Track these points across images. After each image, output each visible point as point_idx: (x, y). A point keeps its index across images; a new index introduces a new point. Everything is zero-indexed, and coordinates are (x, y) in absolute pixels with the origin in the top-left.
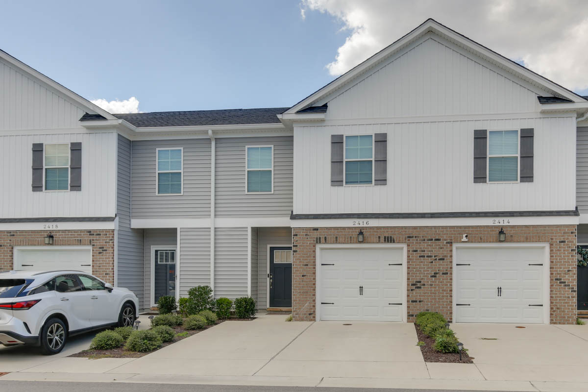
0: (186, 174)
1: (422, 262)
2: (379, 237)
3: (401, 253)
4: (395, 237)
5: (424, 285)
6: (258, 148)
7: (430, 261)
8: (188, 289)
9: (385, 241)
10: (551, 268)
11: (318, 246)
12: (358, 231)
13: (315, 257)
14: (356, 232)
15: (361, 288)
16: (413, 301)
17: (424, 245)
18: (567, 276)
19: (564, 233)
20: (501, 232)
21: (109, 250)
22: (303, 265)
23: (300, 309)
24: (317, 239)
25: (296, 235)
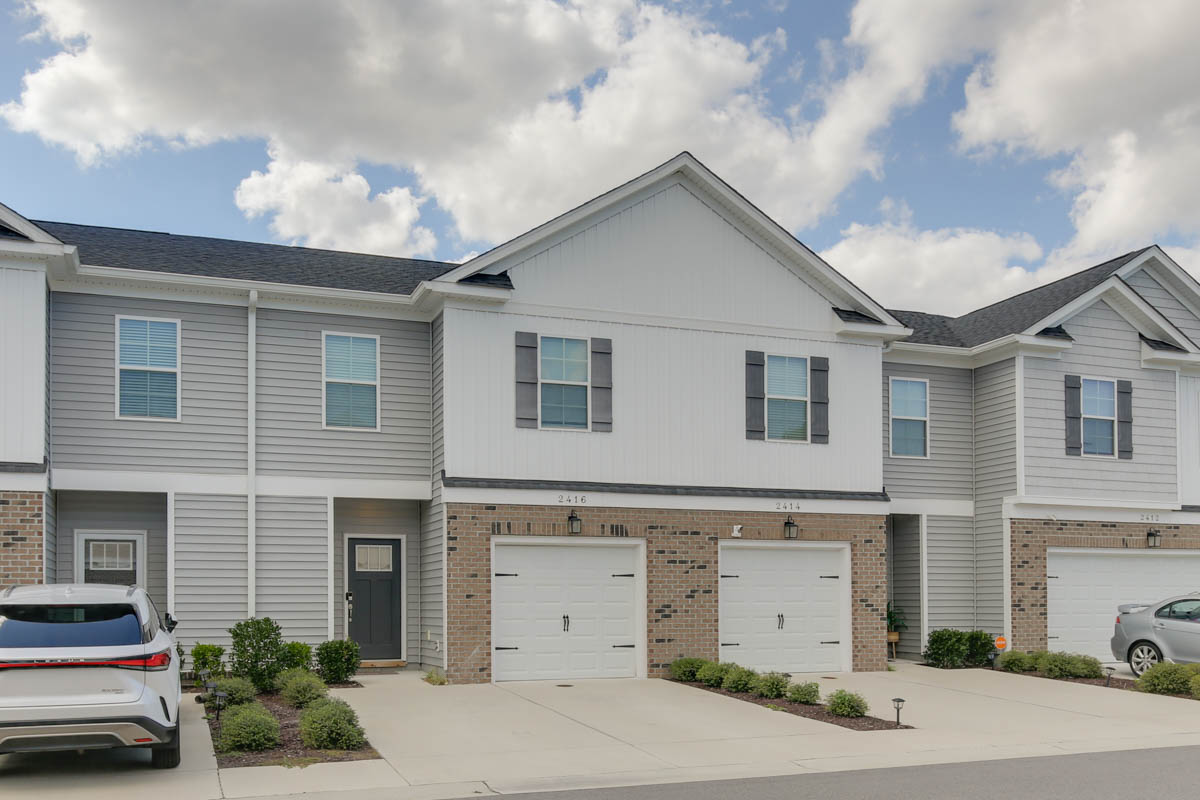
0: (187, 377)
1: (671, 571)
2: (603, 526)
3: (635, 555)
4: (628, 526)
5: (675, 611)
6: (349, 337)
7: (684, 570)
9: (612, 532)
10: (853, 583)
11: (495, 540)
12: (567, 513)
13: (489, 560)
14: (564, 515)
15: (565, 618)
16: (658, 641)
17: (675, 542)
18: (875, 595)
19: (871, 528)
20: (788, 524)
21: (31, 539)
22: (468, 576)
23: (462, 660)
24: (493, 525)
25: (455, 518)
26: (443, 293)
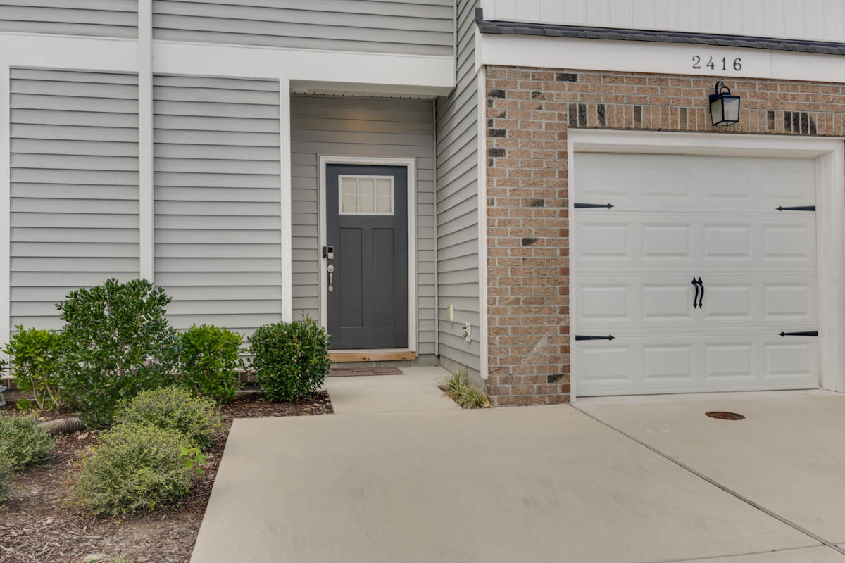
2: (771, 115)
3: (824, 171)
4: (815, 116)
8: (62, 296)
9: (788, 126)
11: (576, 139)
12: (707, 89)
13: (564, 174)
14: (700, 93)
15: (697, 283)
22: (526, 203)
23: (516, 360)
24: (572, 109)
25: (501, 94)
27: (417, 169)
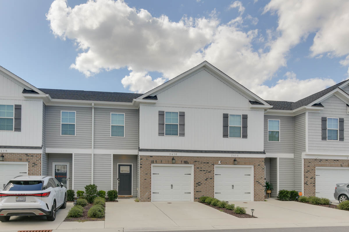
0: (77, 125)
1: (201, 173)
2: (182, 161)
3: (191, 169)
4: (189, 161)
5: (202, 184)
6: (117, 114)
7: (205, 173)
9: (184, 163)
10: (254, 177)
11: (152, 165)
12: (172, 158)
13: (151, 170)
14: (171, 158)
15: (172, 185)
16: (197, 192)
17: (202, 165)
18: (261, 180)
19: (260, 161)
20: (235, 160)
21: (38, 165)
22: (145, 174)
23: (143, 196)
24: (152, 161)
25: (142, 159)
26: (139, 102)
27: (133, 165)
